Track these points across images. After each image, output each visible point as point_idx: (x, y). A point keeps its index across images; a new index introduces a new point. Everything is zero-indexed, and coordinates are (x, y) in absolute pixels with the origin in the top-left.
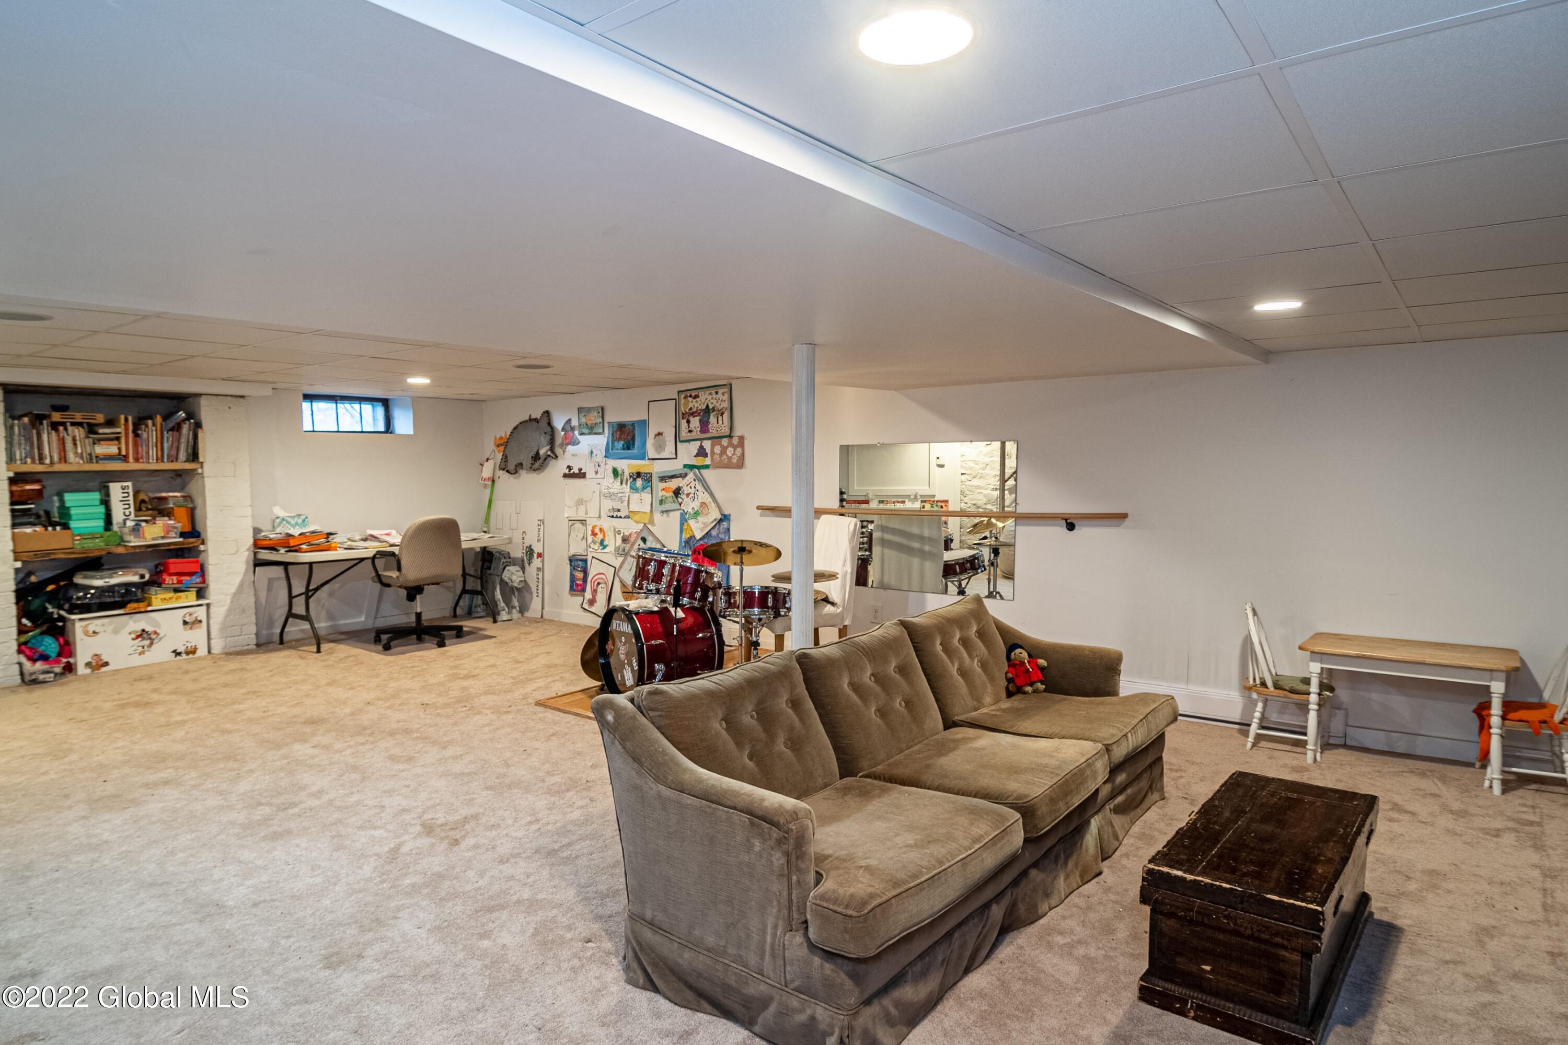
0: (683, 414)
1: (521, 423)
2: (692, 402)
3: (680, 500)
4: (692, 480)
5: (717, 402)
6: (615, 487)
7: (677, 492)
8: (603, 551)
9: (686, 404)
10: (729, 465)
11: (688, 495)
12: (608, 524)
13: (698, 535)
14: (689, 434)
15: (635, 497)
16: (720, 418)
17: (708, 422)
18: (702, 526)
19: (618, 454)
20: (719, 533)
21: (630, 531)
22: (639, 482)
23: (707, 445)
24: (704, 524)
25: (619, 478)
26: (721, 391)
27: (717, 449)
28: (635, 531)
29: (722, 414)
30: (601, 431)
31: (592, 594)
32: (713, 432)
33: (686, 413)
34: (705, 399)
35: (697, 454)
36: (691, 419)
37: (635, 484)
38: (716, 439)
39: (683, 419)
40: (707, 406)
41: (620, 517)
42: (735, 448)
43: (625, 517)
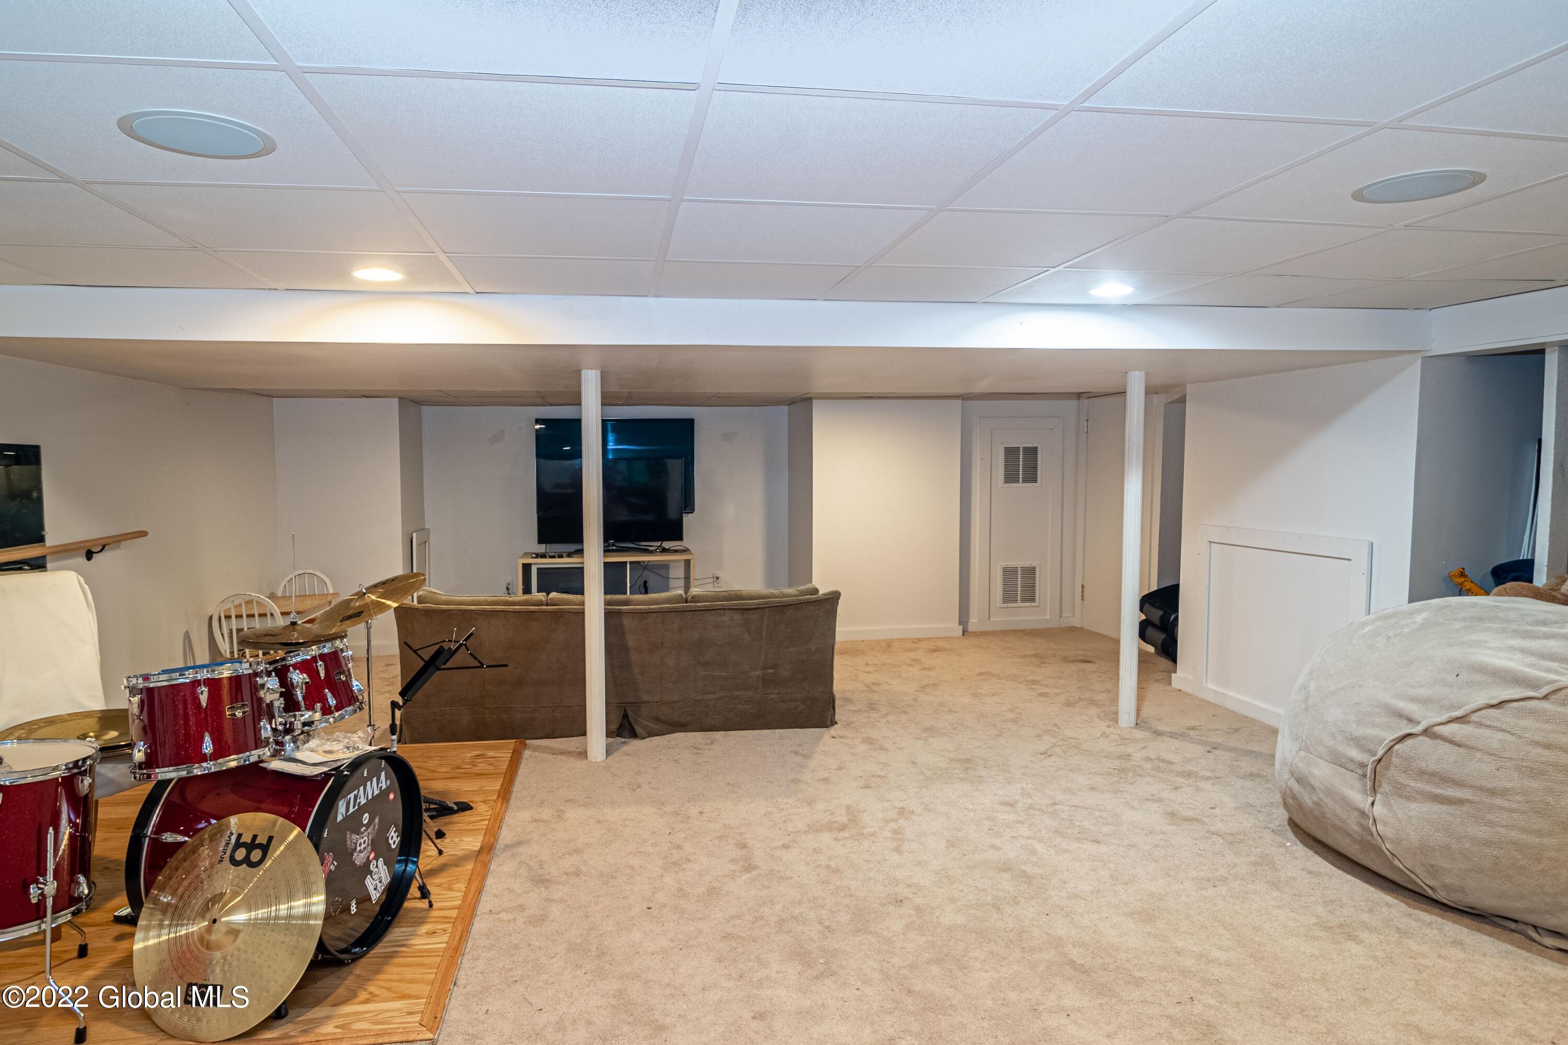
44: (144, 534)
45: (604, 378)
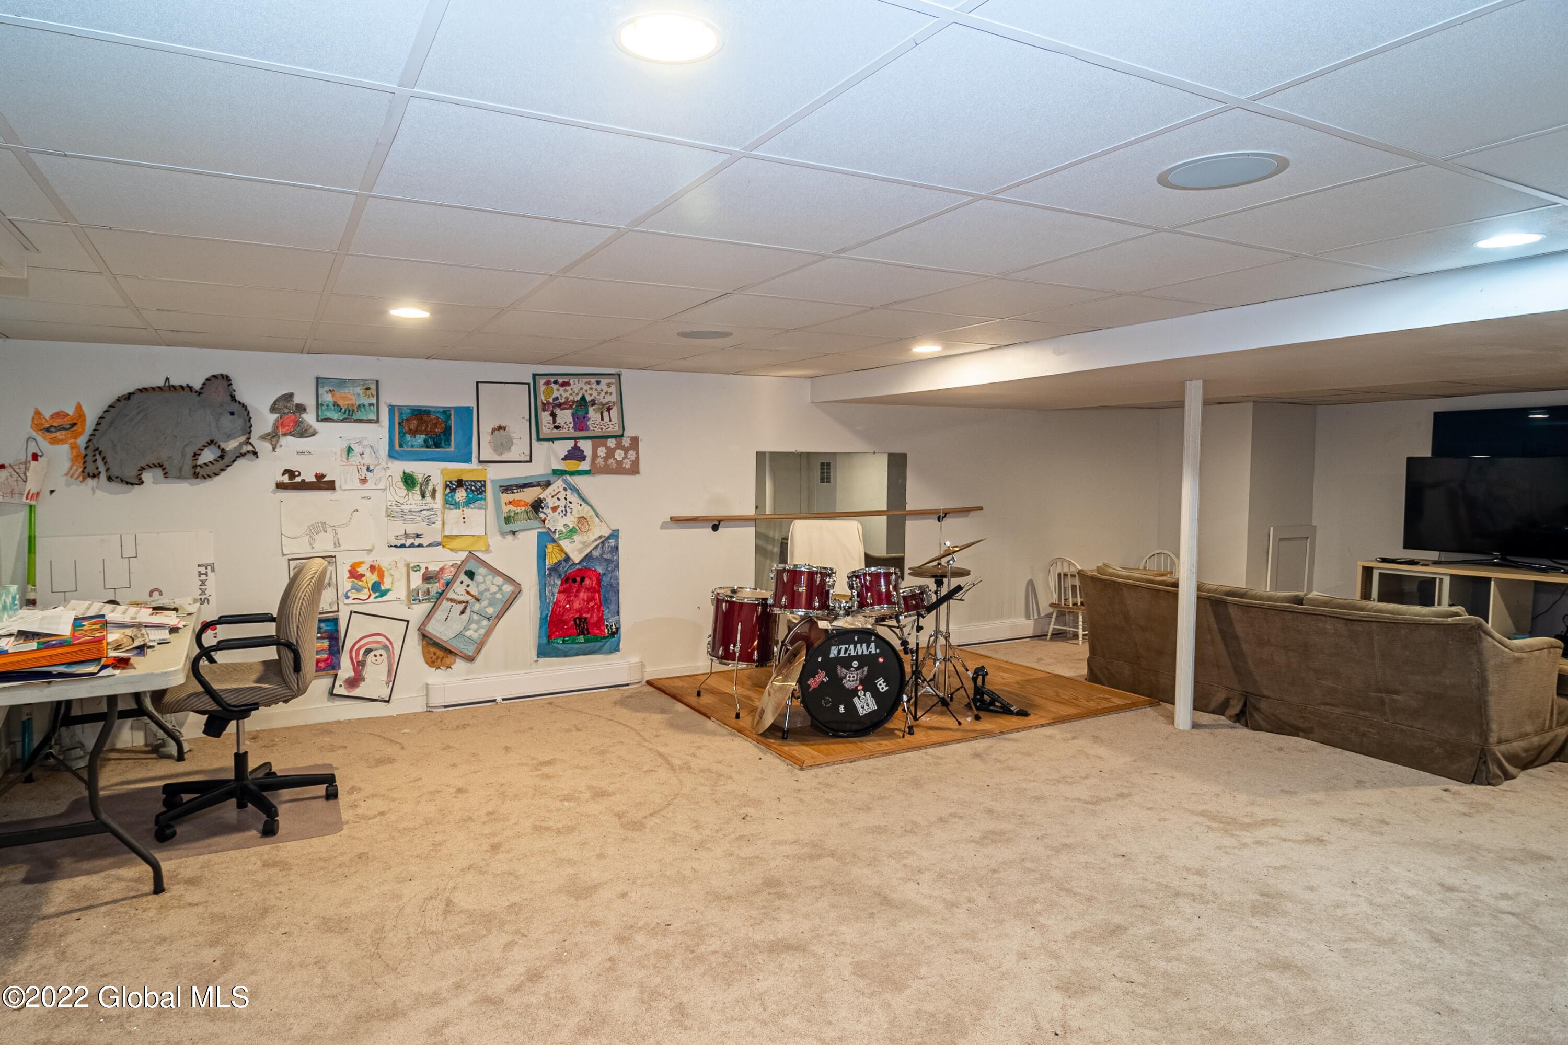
0: (543, 404)
1: (140, 390)
2: (558, 390)
3: (542, 516)
4: (561, 489)
5: (599, 394)
6: (411, 501)
7: (537, 506)
8: (379, 599)
9: (549, 392)
10: (619, 470)
11: (554, 509)
12: (386, 558)
13: (576, 557)
14: (555, 431)
15: (453, 515)
16: (606, 414)
17: (585, 418)
18: (581, 546)
19: (417, 453)
20: (604, 553)
21: (441, 565)
22: (461, 495)
23: (586, 446)
24: (584, 543)
25: (417, 488)
26: (604, 381)
27: (602, 452)
28: (451, 563)
29: (609, 410)
30: (373, 416)
31: (355, 670)
32: (594, 429)
33: (548, 403)
34: (576, 390)
35: (566, 456)
36: (558, 411)
37: (452, 497)
38: (598, 440)
39: (544, 410)
40: (583, 398)
41: (420, 546)
42: (626, 450)
43: (430, 545)
44: (981, 509)
45: (1205, 390)
